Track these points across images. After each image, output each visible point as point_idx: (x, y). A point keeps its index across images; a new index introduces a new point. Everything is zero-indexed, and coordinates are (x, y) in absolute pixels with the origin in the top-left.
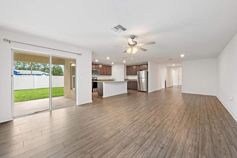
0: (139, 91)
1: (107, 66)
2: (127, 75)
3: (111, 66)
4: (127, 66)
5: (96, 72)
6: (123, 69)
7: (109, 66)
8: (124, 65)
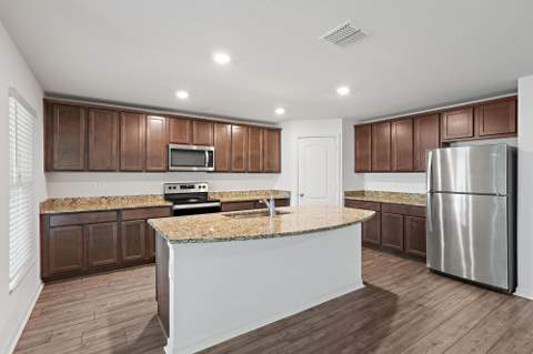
0: (436, 273)
1: (257, 127)
2: (357, 171)
3: (279, 131)
4: (356, 127)
5: (198, 156)
6: (339, 142)
7: (269, 130)
8: (341, 120)
